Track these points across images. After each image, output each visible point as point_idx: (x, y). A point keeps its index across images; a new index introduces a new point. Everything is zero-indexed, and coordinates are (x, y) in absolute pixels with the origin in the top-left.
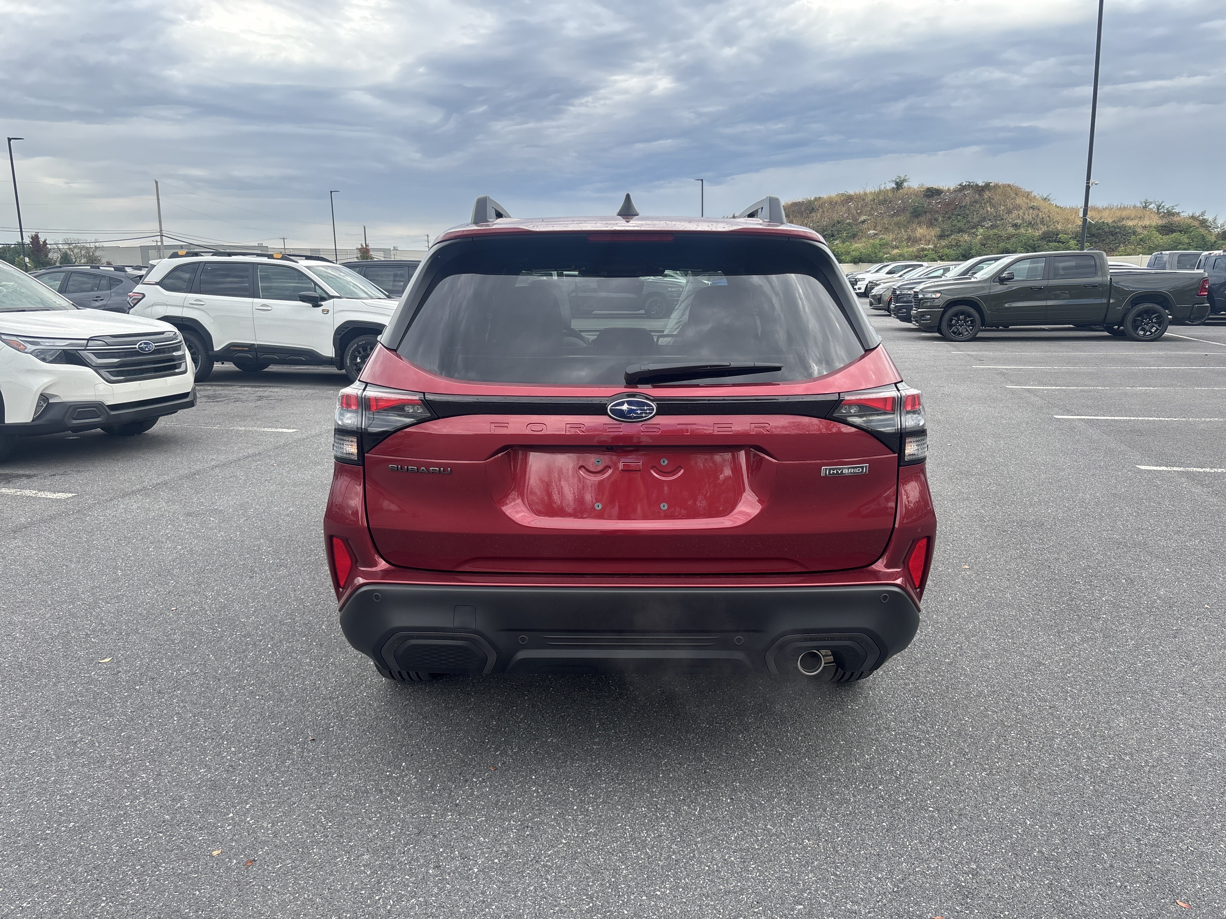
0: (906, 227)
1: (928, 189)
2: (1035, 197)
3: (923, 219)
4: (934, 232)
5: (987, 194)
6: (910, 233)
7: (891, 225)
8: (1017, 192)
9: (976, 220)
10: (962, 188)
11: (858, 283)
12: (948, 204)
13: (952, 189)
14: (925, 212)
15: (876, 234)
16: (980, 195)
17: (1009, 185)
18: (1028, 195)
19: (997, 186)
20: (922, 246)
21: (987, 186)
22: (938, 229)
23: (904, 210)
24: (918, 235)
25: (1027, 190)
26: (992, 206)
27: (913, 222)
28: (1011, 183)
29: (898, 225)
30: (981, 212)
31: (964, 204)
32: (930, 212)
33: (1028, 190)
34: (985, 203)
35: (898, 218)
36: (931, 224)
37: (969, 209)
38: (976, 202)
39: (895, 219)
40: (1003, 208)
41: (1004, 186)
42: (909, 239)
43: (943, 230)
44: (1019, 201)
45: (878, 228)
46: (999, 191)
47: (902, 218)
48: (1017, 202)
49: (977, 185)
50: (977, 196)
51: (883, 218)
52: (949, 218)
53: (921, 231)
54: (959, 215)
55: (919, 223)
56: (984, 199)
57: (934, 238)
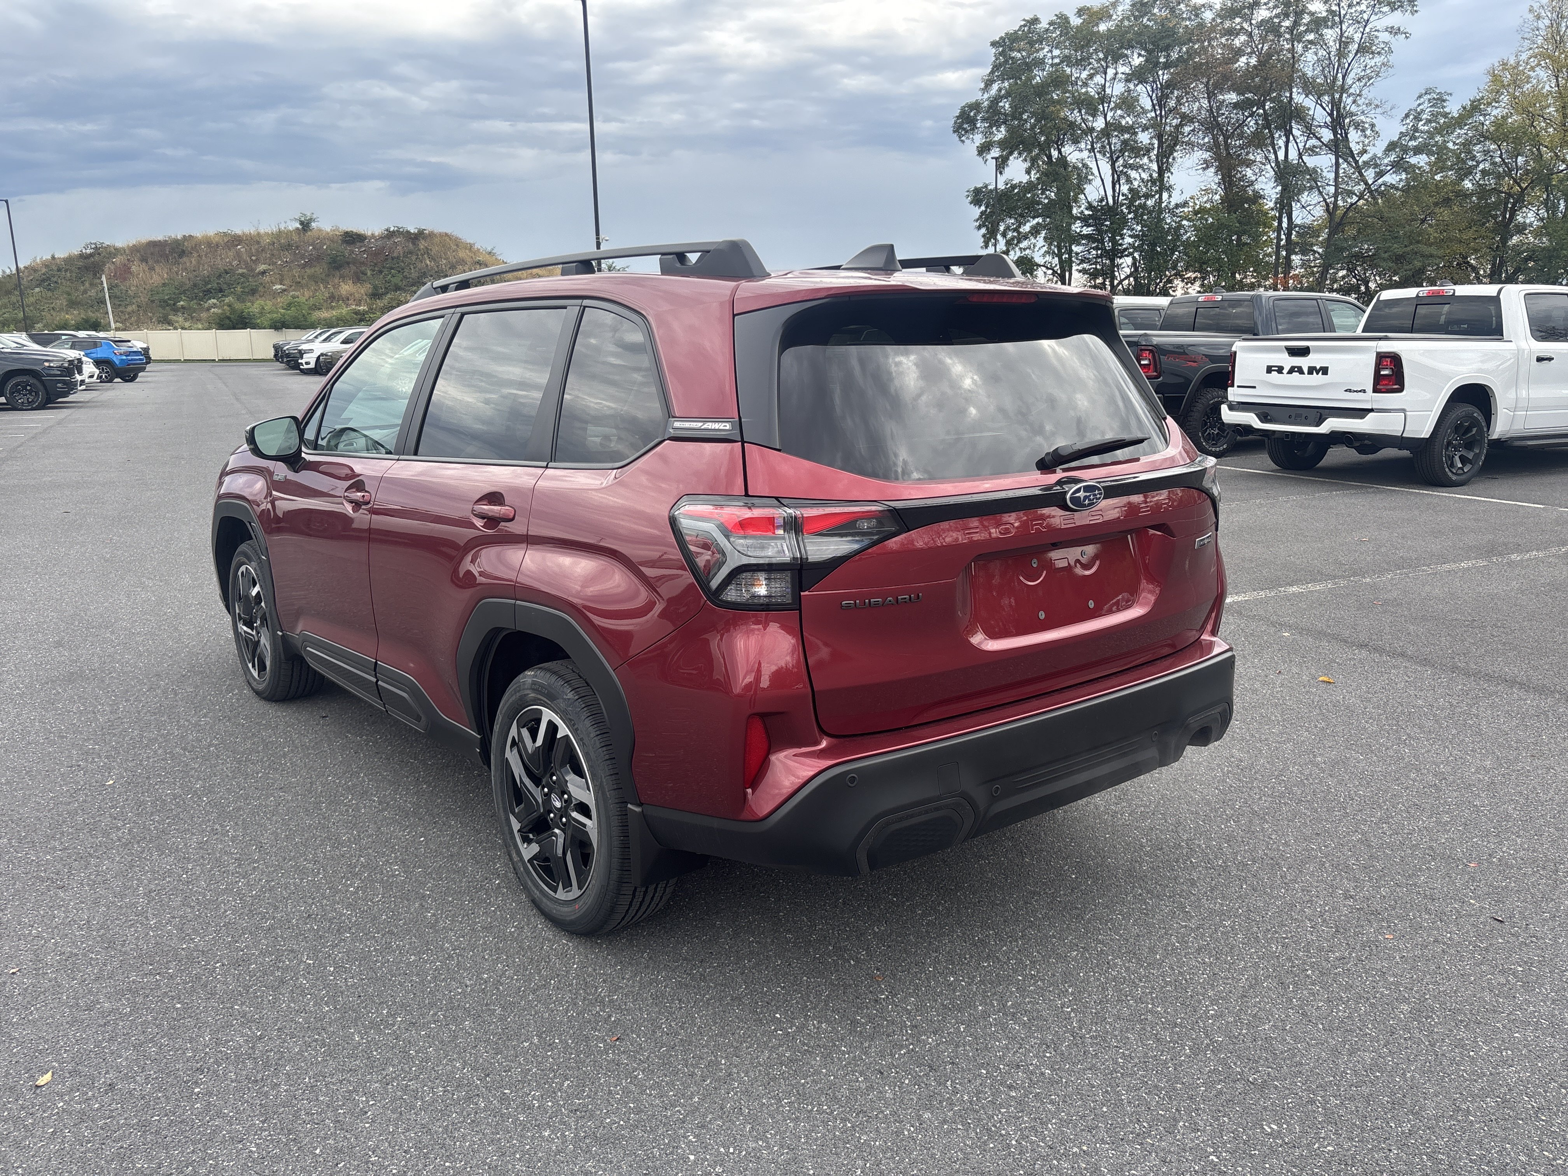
0: (325, 282)
1: (347, 234)
2: (478, 250)
3: (345, 271)
4: (363, 290)
5: (422, 244)
6: (332, 290)
7: (303, 278)
8: (458, 243)
9: (414, 275)
10: (390, 234)
11: (305, 356)
12: (376, 254)
13: (377, 234)
14: (348, 263)
15: (285, 290)
16: (414, 244)
17: (446, 234)
18: (470, 247)
19: (432, 235)
20: (354, 307)
21: (420, 234)
22: (369, 286)
23: (319, 258)
24: (344, 293)
25: (468, 241)
26: (432, 259)
27: (334, 276)
28: (449, 232)
29: (314, 278)
30: (419, 265)
31: (395, 255)
32: (354, 264)
33: (470, 241)
34: (422, 255)
35: (313, 270)
36: (358, 278)
37: (403, 261)
38: (411, 253)
39: (309, 271)
40: (444, 262)
41: (441, 235)
42: (332, 297)
43: (375, 287)
44: (462, 254)
45: (287, 282)
46: (437, 240)
47: (318, 270)
48: (460, 255)
49: (408, 232)
50: (411, 245)
51: (291, 270)
52: (381, 272)
53: (347, 287)
54: (392, 268)
55: (342, 277)
56: (419, 250)
57: (365, 297)
